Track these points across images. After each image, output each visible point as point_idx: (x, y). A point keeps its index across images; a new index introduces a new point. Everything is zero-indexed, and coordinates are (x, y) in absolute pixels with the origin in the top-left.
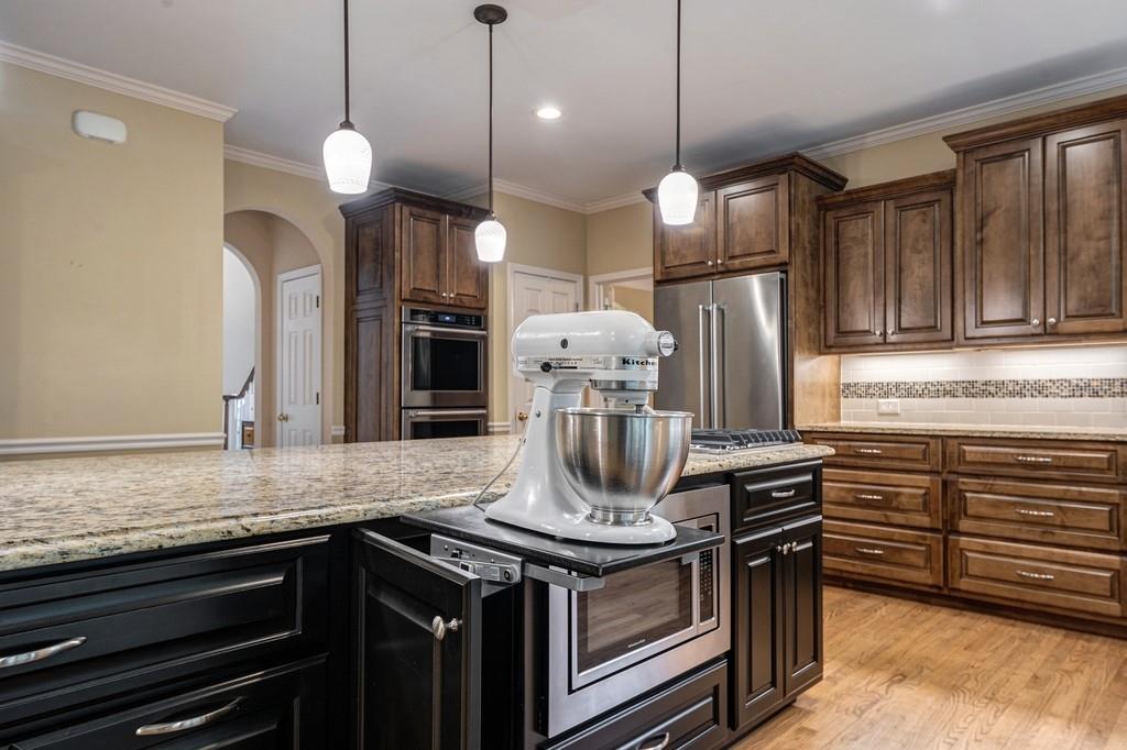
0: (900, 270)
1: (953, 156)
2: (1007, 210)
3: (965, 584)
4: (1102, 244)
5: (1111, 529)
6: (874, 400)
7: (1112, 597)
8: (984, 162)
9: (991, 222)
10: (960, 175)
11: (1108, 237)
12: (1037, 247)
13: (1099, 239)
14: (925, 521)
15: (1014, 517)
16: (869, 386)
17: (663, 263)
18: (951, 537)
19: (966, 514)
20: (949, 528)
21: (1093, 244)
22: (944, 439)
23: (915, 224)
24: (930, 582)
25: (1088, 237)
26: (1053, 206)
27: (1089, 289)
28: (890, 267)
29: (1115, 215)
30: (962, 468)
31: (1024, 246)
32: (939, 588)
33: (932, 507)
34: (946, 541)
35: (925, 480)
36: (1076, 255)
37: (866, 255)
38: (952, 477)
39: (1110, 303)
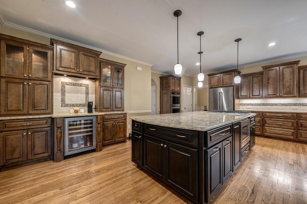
0: (253, 87)
1: (262, 69)
2: (273, 78)
3: (266, 134)
4: (290, 83)
5: (292, 126)
6: (246, 106)
7: (292, 136)
8: (269, 70)
9: (270, 79)
10: (264, 72)
11: (291, 82)
12: (278, 84)
13: (289, 83)
14: (259, 124)
15: (275, 124)
16: (245, 104)
17: (211, 85)
18: (264, 127)
19: (266, 123)
20: (263, 125)
21: (288, 83)
22: (263, 112)
23: (255, 79)
24: (260, 133)
25: (288, 82)
26: (281, 77)
27: (287, 90)
28: (251, 86)
29: (292, 79)
30: (265, 117)
31: (276, 83)
32: (261, 134)
33: (260, 122)
34: (263, 127)
35: (259, 118)
36: (285, 85)
37: (246, 84)
38: (263, 118)
39: (291, 92)
